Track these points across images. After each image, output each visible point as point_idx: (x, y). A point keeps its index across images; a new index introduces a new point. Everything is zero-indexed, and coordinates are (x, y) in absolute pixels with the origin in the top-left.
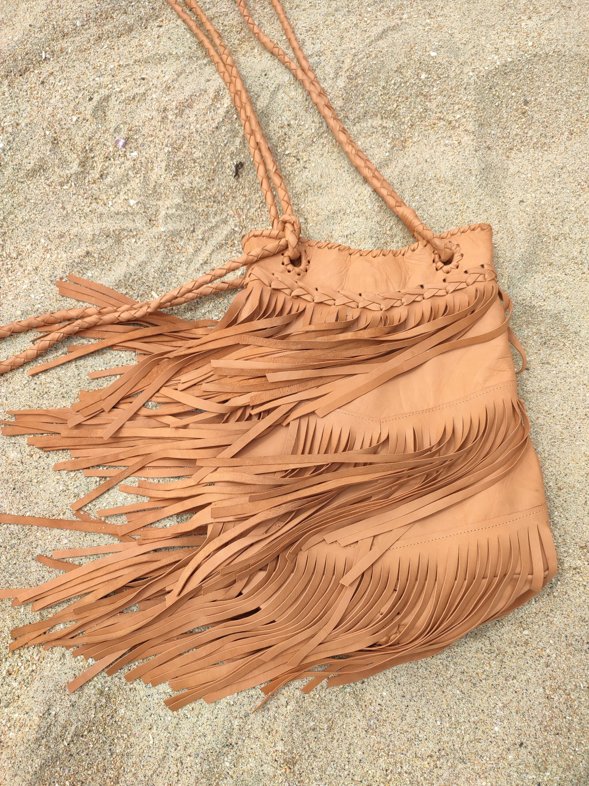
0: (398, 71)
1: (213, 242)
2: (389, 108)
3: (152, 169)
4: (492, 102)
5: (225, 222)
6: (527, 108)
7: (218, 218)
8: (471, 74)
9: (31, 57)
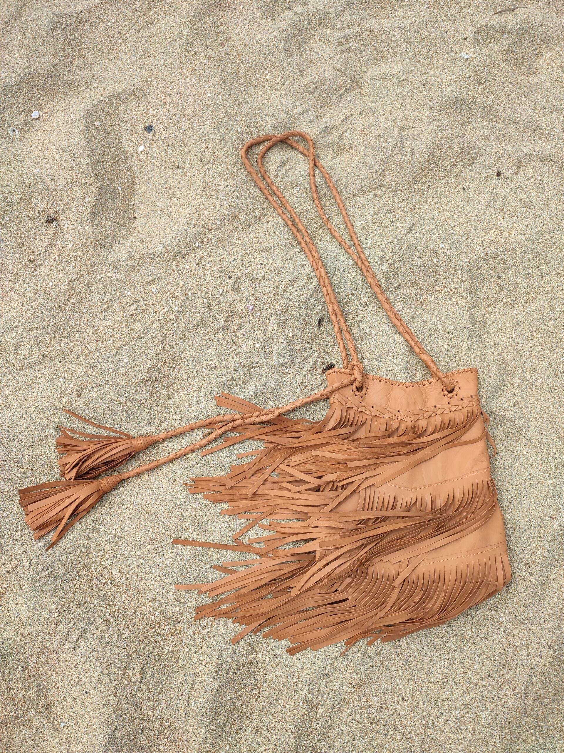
0: (420, 257)
1: (305, 369)
2: (413, 281)
3: (269, 324)
4: (478, 278)
5: (312, 355)
6: (500, 281)
7: (307, 353)
8: (465, 260)
9: (190, 246)
